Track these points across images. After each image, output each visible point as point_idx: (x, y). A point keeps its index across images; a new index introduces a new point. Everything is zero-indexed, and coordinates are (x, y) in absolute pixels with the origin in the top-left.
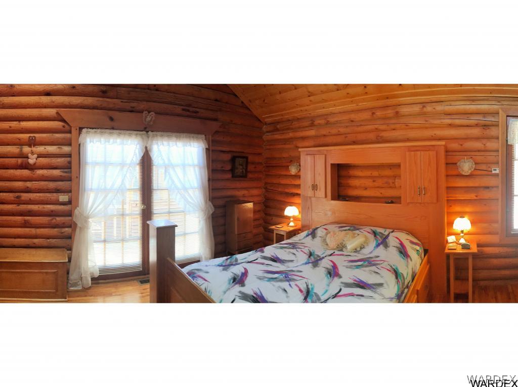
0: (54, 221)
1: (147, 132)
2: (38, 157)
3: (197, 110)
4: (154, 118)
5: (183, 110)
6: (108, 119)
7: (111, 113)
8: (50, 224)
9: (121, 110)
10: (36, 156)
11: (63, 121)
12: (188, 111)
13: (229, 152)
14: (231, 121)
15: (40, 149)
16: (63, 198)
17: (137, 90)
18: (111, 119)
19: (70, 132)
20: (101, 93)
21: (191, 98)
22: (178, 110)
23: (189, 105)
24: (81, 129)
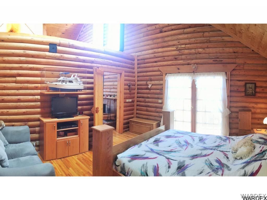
0: (157, 110)
1: (194, 73)
2: (152, 85)
3: (221, 59)
4: (196, 67)
5: (213, 61)
6: (177, 69)
7: (178, 66)
8: (155, 111)
9: (183, 65)
10: (151, 85)
11: (160, 71)
12: (217, 61)
13: (242, 81)
14: (246, 62)
15: (153, 82)
16: (160, 101)
17: (190, 55)
18: (179, 69)
19: (162, 75)
20: (174, 59)
21: (219, 54)
22: (211, 61)
23: (218, 58)
24: (166, 74)
